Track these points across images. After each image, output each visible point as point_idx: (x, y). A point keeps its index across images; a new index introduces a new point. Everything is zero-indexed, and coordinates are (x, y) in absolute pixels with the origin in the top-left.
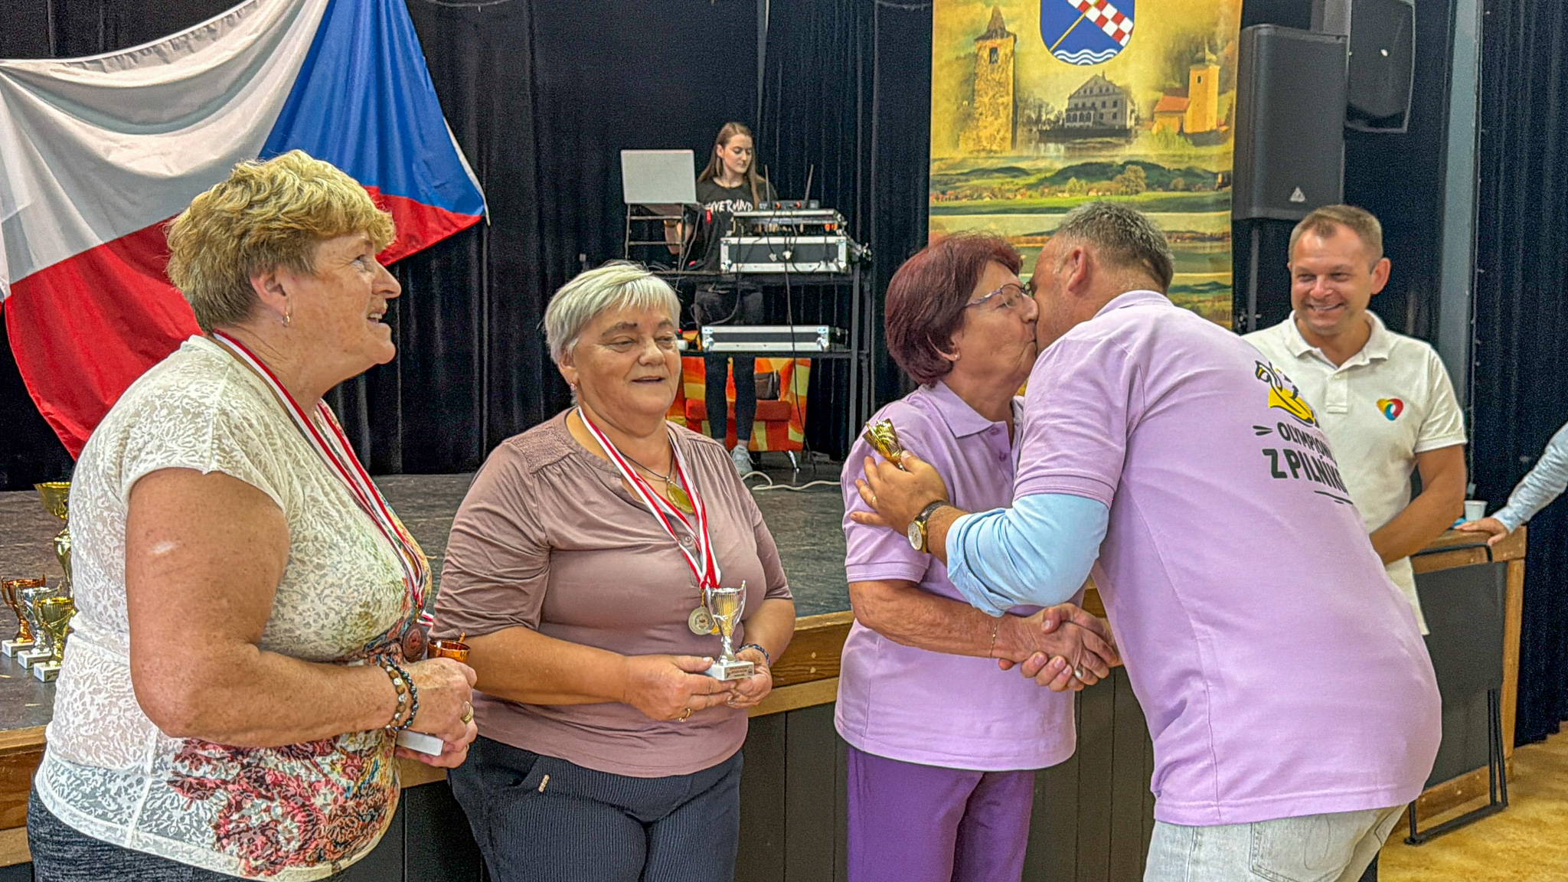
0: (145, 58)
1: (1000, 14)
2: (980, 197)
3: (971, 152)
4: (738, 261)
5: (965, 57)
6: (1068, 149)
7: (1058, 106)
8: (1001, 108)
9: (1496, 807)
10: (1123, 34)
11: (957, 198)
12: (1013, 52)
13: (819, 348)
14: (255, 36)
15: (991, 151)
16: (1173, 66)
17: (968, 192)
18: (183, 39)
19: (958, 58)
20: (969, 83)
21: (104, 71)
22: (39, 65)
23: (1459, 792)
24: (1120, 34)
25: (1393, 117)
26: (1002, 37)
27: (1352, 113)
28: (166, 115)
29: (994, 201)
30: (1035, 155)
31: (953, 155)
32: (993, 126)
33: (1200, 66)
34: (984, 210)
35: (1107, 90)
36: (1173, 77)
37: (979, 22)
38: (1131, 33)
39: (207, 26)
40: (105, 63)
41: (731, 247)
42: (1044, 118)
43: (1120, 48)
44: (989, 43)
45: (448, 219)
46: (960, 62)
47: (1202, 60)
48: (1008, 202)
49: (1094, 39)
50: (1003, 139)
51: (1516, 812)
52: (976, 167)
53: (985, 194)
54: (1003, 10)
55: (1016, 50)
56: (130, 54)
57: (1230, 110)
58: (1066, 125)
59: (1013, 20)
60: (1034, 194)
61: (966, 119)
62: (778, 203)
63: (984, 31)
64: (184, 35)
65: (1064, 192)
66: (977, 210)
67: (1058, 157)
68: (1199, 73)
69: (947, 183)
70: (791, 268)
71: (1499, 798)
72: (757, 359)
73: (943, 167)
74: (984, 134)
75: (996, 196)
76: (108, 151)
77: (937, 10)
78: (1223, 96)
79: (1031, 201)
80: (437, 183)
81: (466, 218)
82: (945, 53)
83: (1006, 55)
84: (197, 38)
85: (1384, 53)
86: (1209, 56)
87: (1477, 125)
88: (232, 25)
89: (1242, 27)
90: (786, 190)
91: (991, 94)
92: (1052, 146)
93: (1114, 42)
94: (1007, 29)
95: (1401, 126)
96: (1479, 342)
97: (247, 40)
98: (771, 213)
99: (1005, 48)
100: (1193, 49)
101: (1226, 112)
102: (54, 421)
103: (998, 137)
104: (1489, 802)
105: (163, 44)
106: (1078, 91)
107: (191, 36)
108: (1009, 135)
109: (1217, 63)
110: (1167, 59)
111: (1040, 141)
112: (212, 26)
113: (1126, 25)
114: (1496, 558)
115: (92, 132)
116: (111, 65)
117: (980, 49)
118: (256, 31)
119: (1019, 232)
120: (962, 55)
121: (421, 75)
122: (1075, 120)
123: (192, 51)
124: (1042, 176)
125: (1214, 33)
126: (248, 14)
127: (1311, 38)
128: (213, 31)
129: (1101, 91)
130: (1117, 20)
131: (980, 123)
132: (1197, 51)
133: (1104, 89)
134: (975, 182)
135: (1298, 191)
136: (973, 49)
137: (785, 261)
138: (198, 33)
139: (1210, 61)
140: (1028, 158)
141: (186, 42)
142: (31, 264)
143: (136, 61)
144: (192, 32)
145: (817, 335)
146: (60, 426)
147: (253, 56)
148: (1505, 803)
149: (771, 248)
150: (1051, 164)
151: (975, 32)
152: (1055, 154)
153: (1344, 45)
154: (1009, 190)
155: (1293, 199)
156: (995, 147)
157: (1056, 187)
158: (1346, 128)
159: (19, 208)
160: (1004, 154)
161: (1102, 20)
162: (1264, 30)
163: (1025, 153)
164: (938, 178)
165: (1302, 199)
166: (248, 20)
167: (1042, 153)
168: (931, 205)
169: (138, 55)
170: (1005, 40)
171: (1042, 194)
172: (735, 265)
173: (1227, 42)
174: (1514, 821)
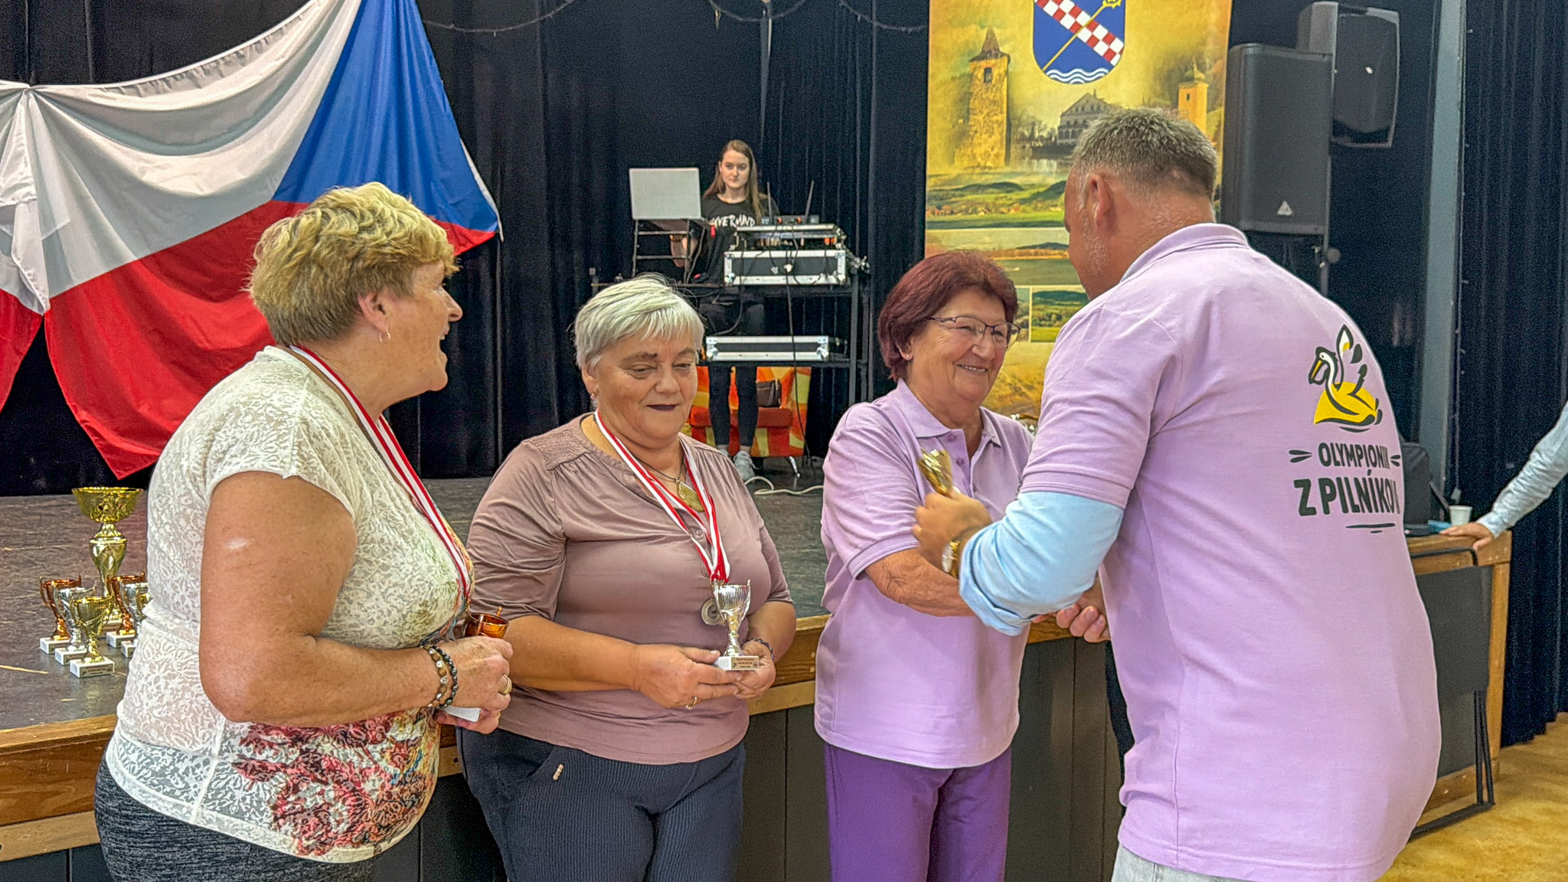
0: (179, 83)
1: (994, 35)
2: (975, 212)
3: (965, 169)
4: (741, 275)
5: (959, 78)
6: (1060, 164)
7: (1051, 123)
8: (995, 126)
9: (1483, 806)
10: (1115, 54)
11: (952, 213)
12: (1007, 73)
13: (819, 358)
14: (282, 61)
15: (985, 167)
16: (1162, 88)
17: (964, 207)
18: (214, 64)
19: (953, 78)
20: (964, 104)
21: (140, 96)
22: (78, 90)
23: (1446, 792)
24: (1110, 54)
25: (1379, 132)
26: (996, 57)
27: (1338, 129)
28: (198, 136)
29: (989, 215)
30: (1029, 171)
31: (949, 171)
32: (988, 144)
33: (1189, 84)
34: (977, 224)
35: (1099, 107)
36: (1163, 96)
37: (974, 43)
38: (1121, 52)
39: (237, 52)
40: (139, 89)
41: (734, 260)
42: (1037, 135)
43: (1110, 67)
44: (984, 64)
45: (464, 236)
46: (957, 81)
47: (1191, 79)
48: (1003, 216)
49: (1086, 59)
50: (997, 156)
51: (1501, 811)
52: (971, 183)
53: (979, 209)
54: (997, 31)
55: (1010, 70)
56: (164, 79)
57: (1219, 126)
58: (1059, 141)
59: (1006, 41)
60: (1028, 209)
61: (961, 137)
62: (780, 219)
63: (978, 52)
64: (215, 61)
65: (1056, 206)
66: (971, 224)
67: (1051, 173)
68: (1190, 91)
69: (942, 198)
70: (792, 280)
71: (1485, 798)
72: (759, 368)
73: (939, 183)
74: (978, 151)
75: (990, 211)
76: (143, 171)
77: (934, 32)
78: (1212, 113)
79: (1022, 215)
80: (456, 200)
81: (480, 235)
82: (941, 72)
83: (1000, 75)
84: (227, 63)
85: (1369, 70)
86: (1198, 75)
87: (1461, 140)
88: (260, 51)
89: (1230, 47)
90: (788, 206)
91: (985, 112)
92: (1044, 162)
93: (1105, 62)
94: (1001, 49)
95: (1386, 141)
96: (1463, 351)
97: (274, 65)
98: (773, 228)
99: (999, 68)
100: (1183, 68)
101: (1214, 128)
102: (90, 428)
103: (993, 153)
104: (1475, 801)
105: (195, 69)
106: (1070, 109)
107: (222, 62)
108: (1003, 152)
109: (1205, 81)
110: (1155, 79)
111: (1032, 158)
112: (242, 52)
113: (1117, 45)
114: (1481, 562)
115: (125, 153)
116: (145, 90)
117: (975, 69)
118: (283, 57)
119: (1012, 246)
120: (958, 75)
121: (438, 96)
122: (1067, 137)
123: (222, 76)
124: (1035, 191)
125: (1202, 53)
126: (275, 41)
127: (1299, 57)
128: (243, 56)
129: (1092, 108)
130: (1108, 40)
131: (975, 141)
132: (1186, 70)
133: (1095, 109)
134: (970, 197)
135: (1285, 205)
136: (968, 70)
137: (786, 274)
138: (228, 59)
139: (1199, 79)
140: (1021, 174)
141: (217, 67)
142: (70, 280)
143: (170, 86)
144: (223, 58)
145: (817, 345)
146: (96, 433)
147: (279, 81)
148: (1491, 802)
149: (773, 261)
150: (1044, 180)
151: (970, 52)
152: (1048, 170)
153: (1330, 63)
154: (1002, 205)
155: (1280, 212)
156: (989, 164)
157: (1049, 202)
158: (1331, 143)
159: (59, 227)
160: (998, 170)
161: (1094, 40)
162: (1251, 49)
163: (1019, 169)
164: (935, 193)
165: (1289, 213)
166: (275, 46)
167: (1035, 169)
168: (927, 219)
169: (172, 79)
170: (999, 60)
171: (1035, 209)
172: (738, 278)
173: (1216, 61)
174: (1501, 820)
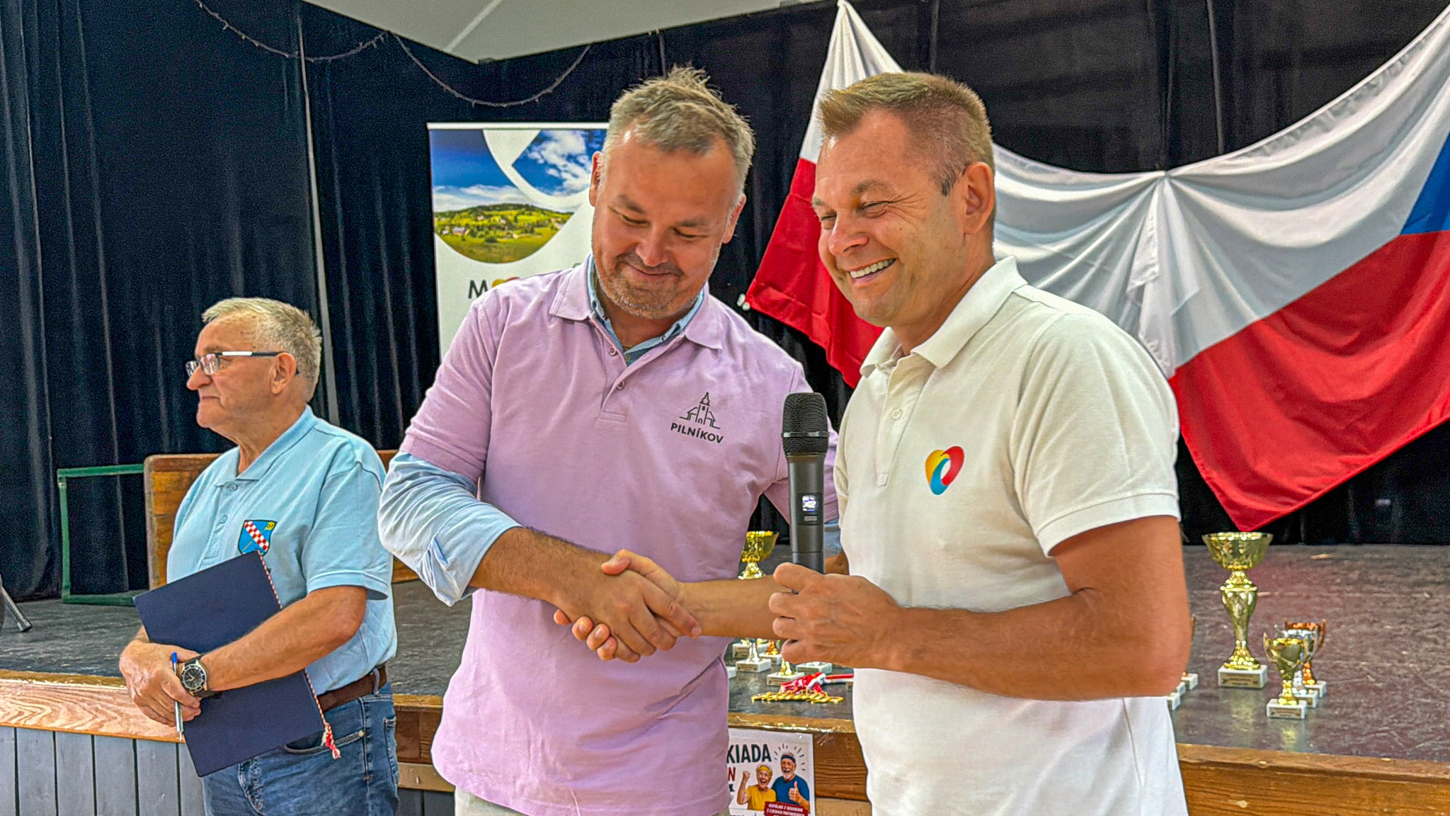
0: (1306, 133)
14: (1412, 78)
18: (1343, 103)
21: (1267, 155)
28: (1328, 181)
39: (1367, 84)
64: (1344, 99)
84: (1359, 97)
97: (1404, 86)
105: (1322, 114)
107: (1352, 98)
112: (1373, 83)
116: (1271, 148)
123: (1352, 113)
138: (1357, 93)
141: (1346, 106)
143: (1296, 138)
144: (1351, 95)
147: (1414, 101)
159: (1188, 297)
166: (1411, 64)
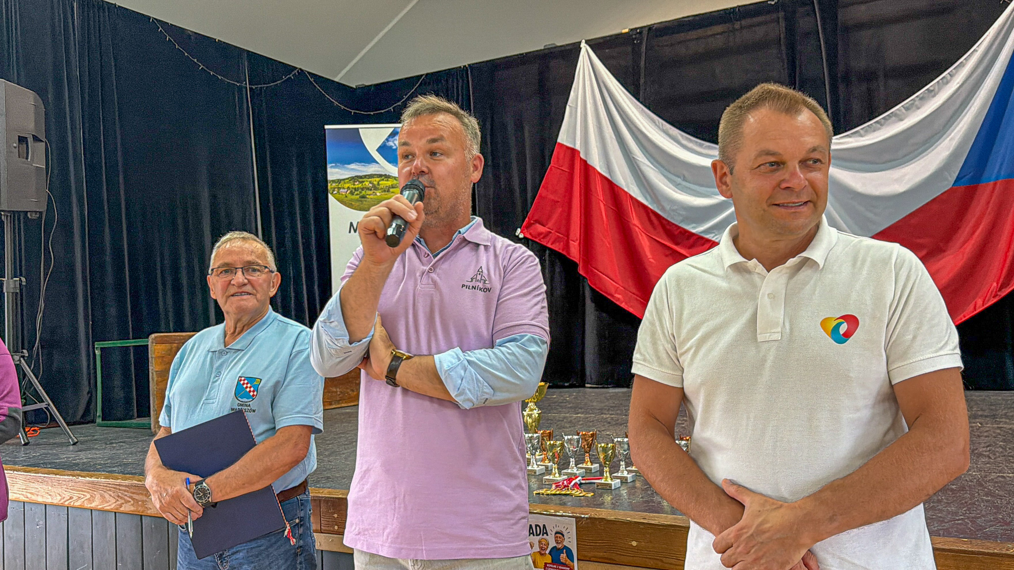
0: (887, 121)
14: (957, 86)
18: (911, 102)
21: (862, 136)
39: (927, 89)
40: (862, 132)
56: (877, 122)
64: (912, 100)
84: (920, 99)
88: (944, 84)
105: (898, 109)
107: (916, 100)
112: (932, 88)
116: (865, 132)
128: (932, 91)
138: (922, 96)
141: (913, 104)
143: (881, 125)
144: (917, 97)
147: (959, 100)
169: (883, 121)
